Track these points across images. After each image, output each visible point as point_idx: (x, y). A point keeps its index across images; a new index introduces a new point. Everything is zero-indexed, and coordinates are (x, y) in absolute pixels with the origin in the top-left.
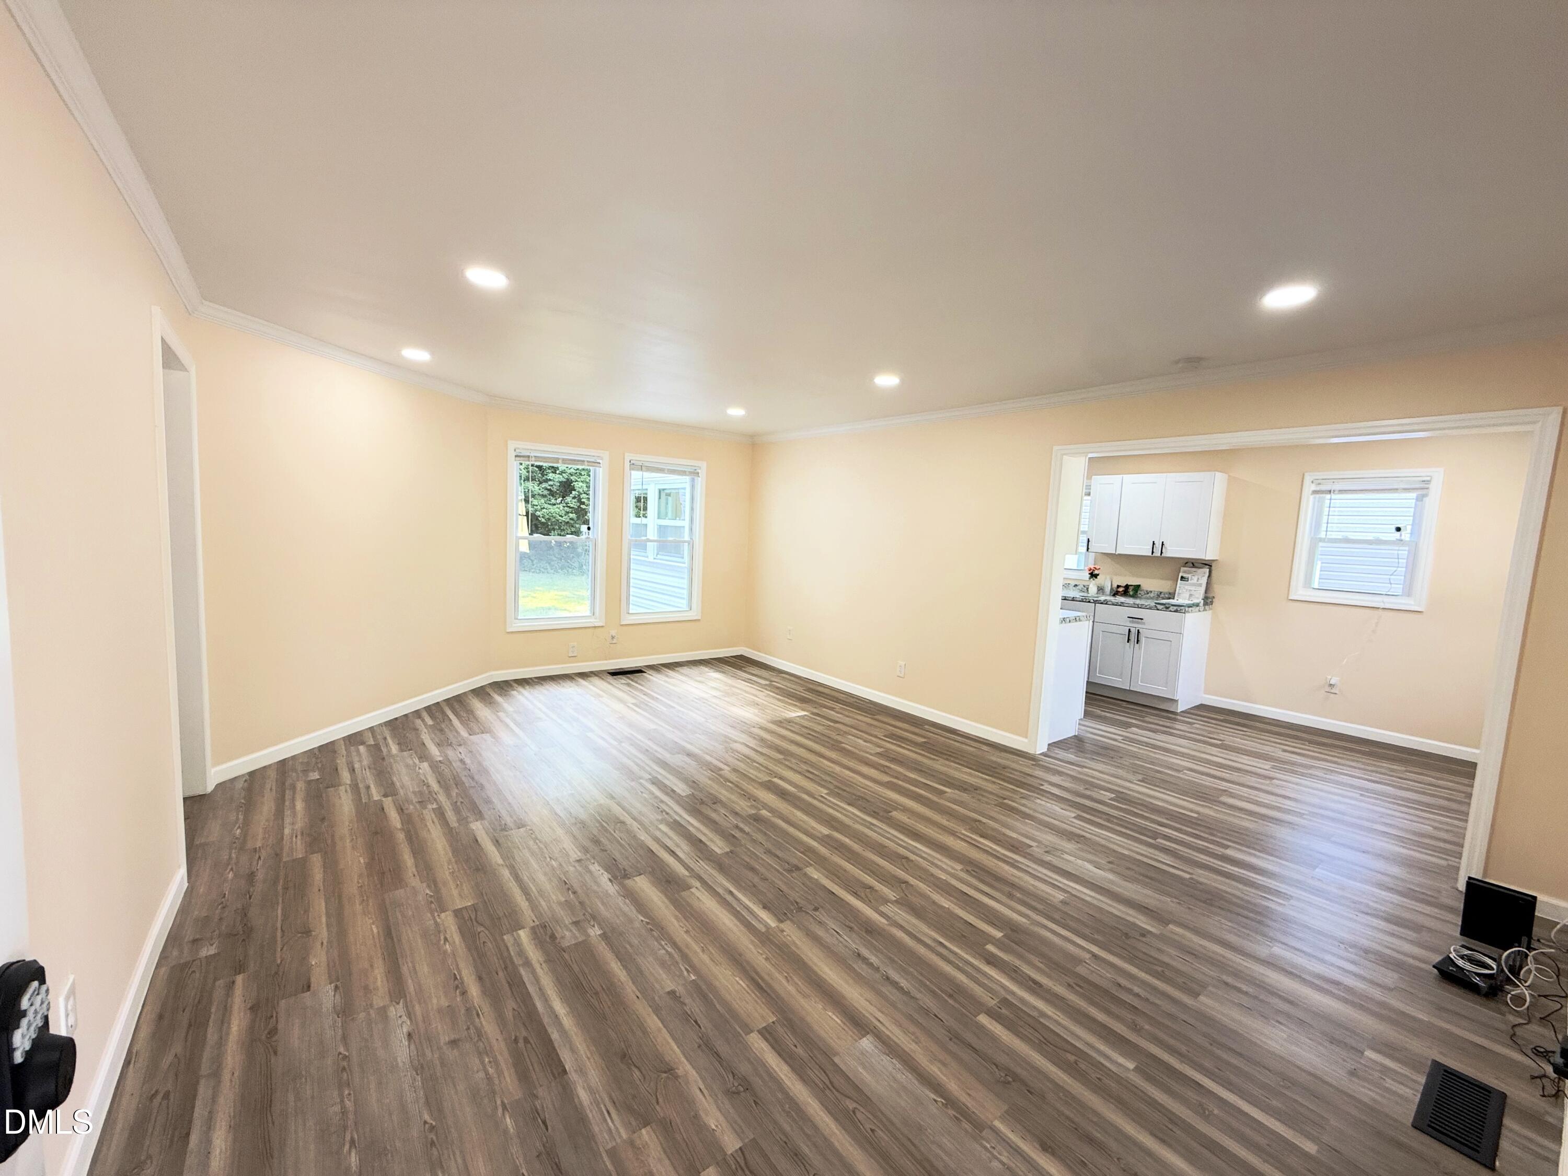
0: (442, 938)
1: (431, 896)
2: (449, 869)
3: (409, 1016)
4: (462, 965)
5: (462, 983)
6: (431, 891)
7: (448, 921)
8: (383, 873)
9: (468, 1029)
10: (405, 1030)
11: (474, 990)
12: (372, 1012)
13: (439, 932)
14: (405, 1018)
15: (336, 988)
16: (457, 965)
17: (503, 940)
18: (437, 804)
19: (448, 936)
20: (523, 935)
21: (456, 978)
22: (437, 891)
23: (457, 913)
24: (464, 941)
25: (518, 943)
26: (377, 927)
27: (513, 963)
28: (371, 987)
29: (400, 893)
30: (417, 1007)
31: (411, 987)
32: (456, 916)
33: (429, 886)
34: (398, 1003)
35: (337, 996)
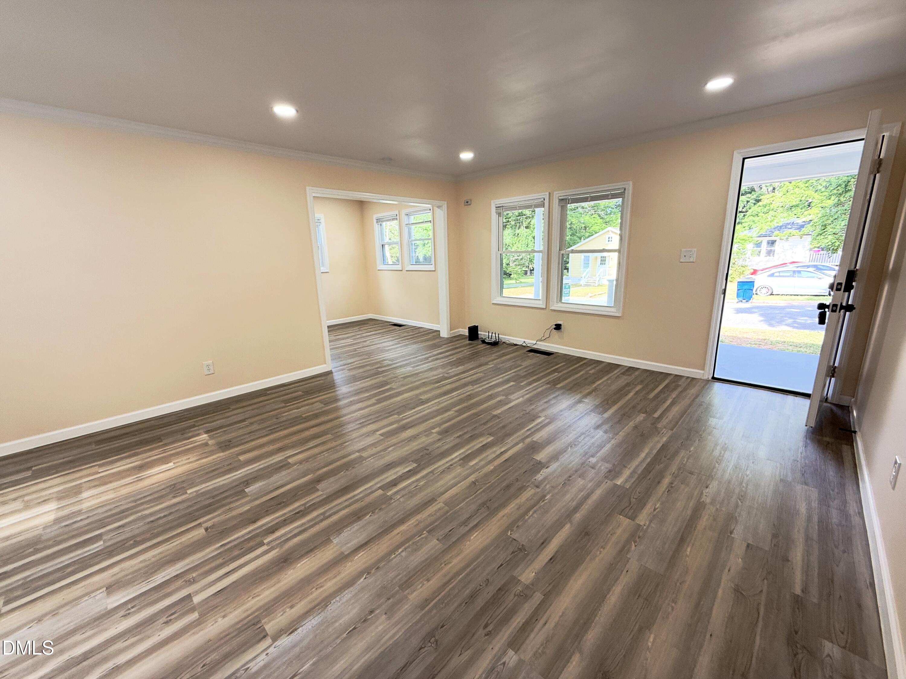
0: (655, 512)
1: (635, 542)
2: (601, 552)
3: (702, 493)
4: (660, 493)
5: (668, 487)
6: (631, 547)
7: (642, 519)
8: (646, 599)
9: (682, 473)
10: (708, 489)
11: (666, 481)
12: (718, 507)
13: (654, 516)
14: (705, 494)
15: (731, 533)
16: (663, 494)
17: (630, 487)
18: (504, 653)
19: (653, 510)
20: (619, 482)
21: (669, 490)
22: (628, 542)
23: (633, 518)
24: (647, 501)
25: (626, 481)
26: (686, 550)
27: (639, 477)
28: (711, 518)
29: (651, 565)
30: (696, 493)
31: (692, 504)
32: (636, 516)
33: (629, 551)
34: (703, 501)
35: (733, 528)
